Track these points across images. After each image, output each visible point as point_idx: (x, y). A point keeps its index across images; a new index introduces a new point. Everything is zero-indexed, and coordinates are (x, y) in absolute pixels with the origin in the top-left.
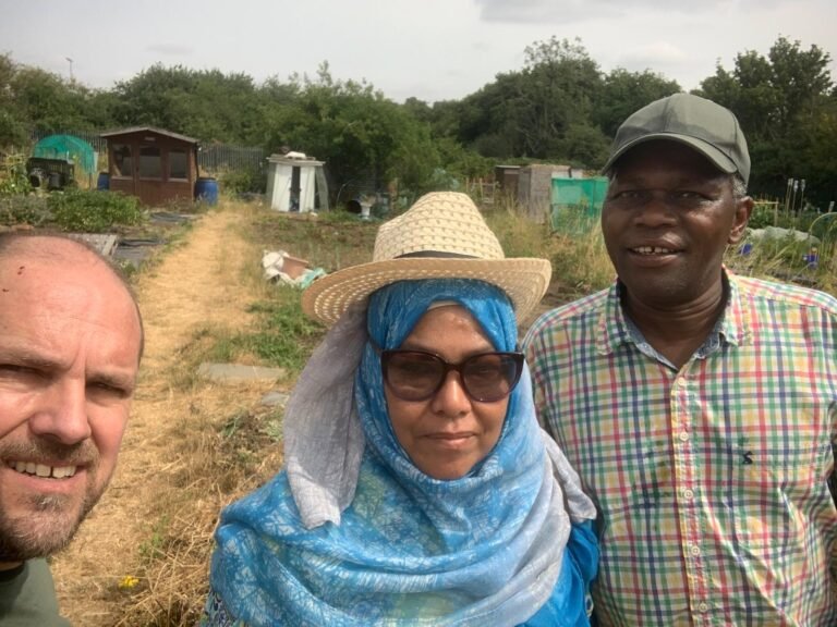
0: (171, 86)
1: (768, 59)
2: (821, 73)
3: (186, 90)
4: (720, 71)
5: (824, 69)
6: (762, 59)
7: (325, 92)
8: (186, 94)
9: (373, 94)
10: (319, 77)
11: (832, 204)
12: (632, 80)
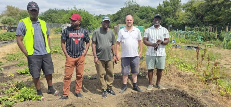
0: (53, 13)
1: (169, 2)
2: (180, 4)
3: (56, 13)
4: (160, 4)
5: (180, 3)
6: (168, 2)
7: (75, 11)
8: (56, 14)
9: (85, 11)
10: (73, 8)
11: (177, 29)
12: (146, 8)
